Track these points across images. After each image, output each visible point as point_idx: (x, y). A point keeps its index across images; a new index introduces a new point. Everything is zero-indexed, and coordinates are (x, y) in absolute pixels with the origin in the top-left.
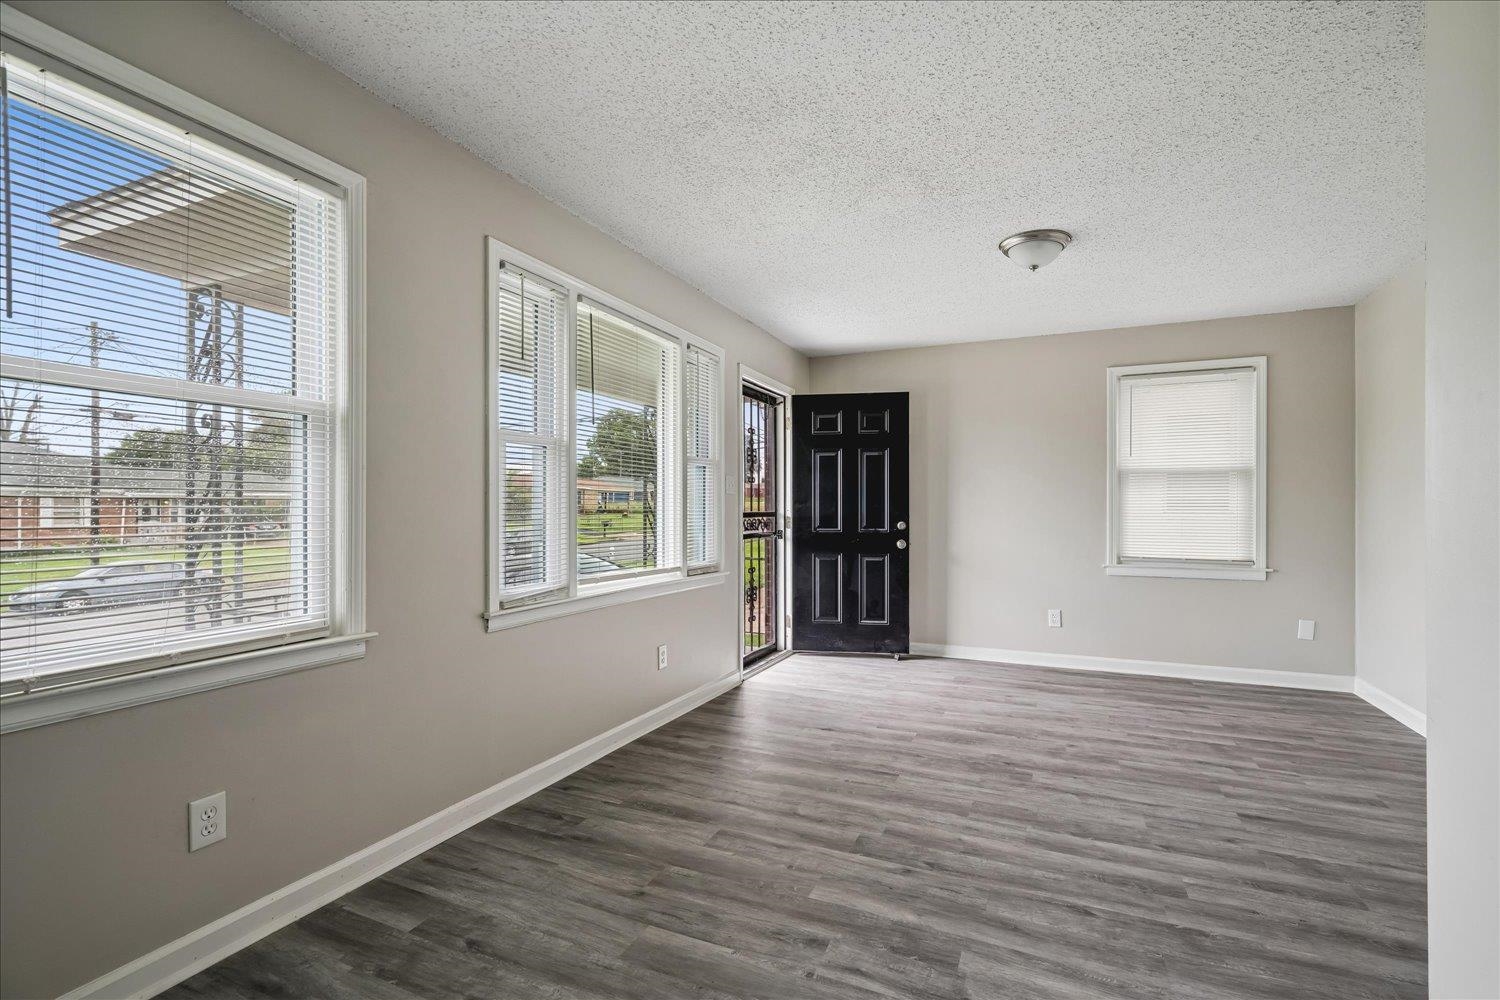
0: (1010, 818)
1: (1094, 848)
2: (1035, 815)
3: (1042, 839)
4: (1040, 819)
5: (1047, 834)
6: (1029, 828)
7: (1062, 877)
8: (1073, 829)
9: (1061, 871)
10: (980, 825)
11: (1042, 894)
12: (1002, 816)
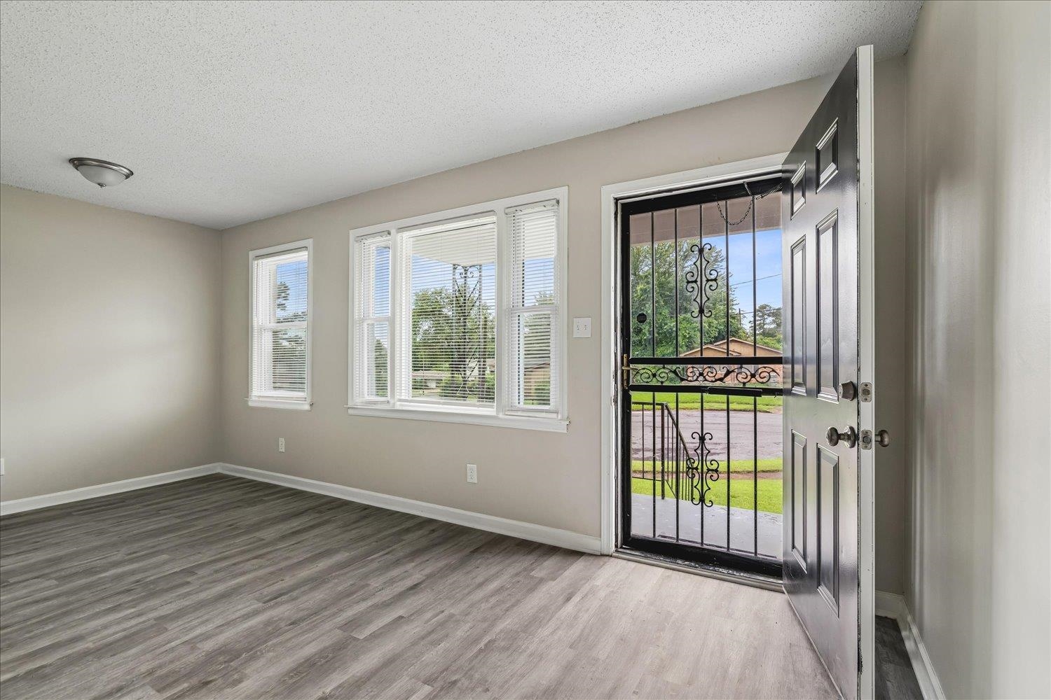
0: (118, 641)
1: (13, 669)
2: (99, 658)
3: (68, 646)
4: (90, 658)
5: (70, 652)
6: (91, 645)
7: (28, 635)
8: (47, 670)
9: (30, 638)
10: (133, 622)
11: (34, 621)
12: (125, 637)
